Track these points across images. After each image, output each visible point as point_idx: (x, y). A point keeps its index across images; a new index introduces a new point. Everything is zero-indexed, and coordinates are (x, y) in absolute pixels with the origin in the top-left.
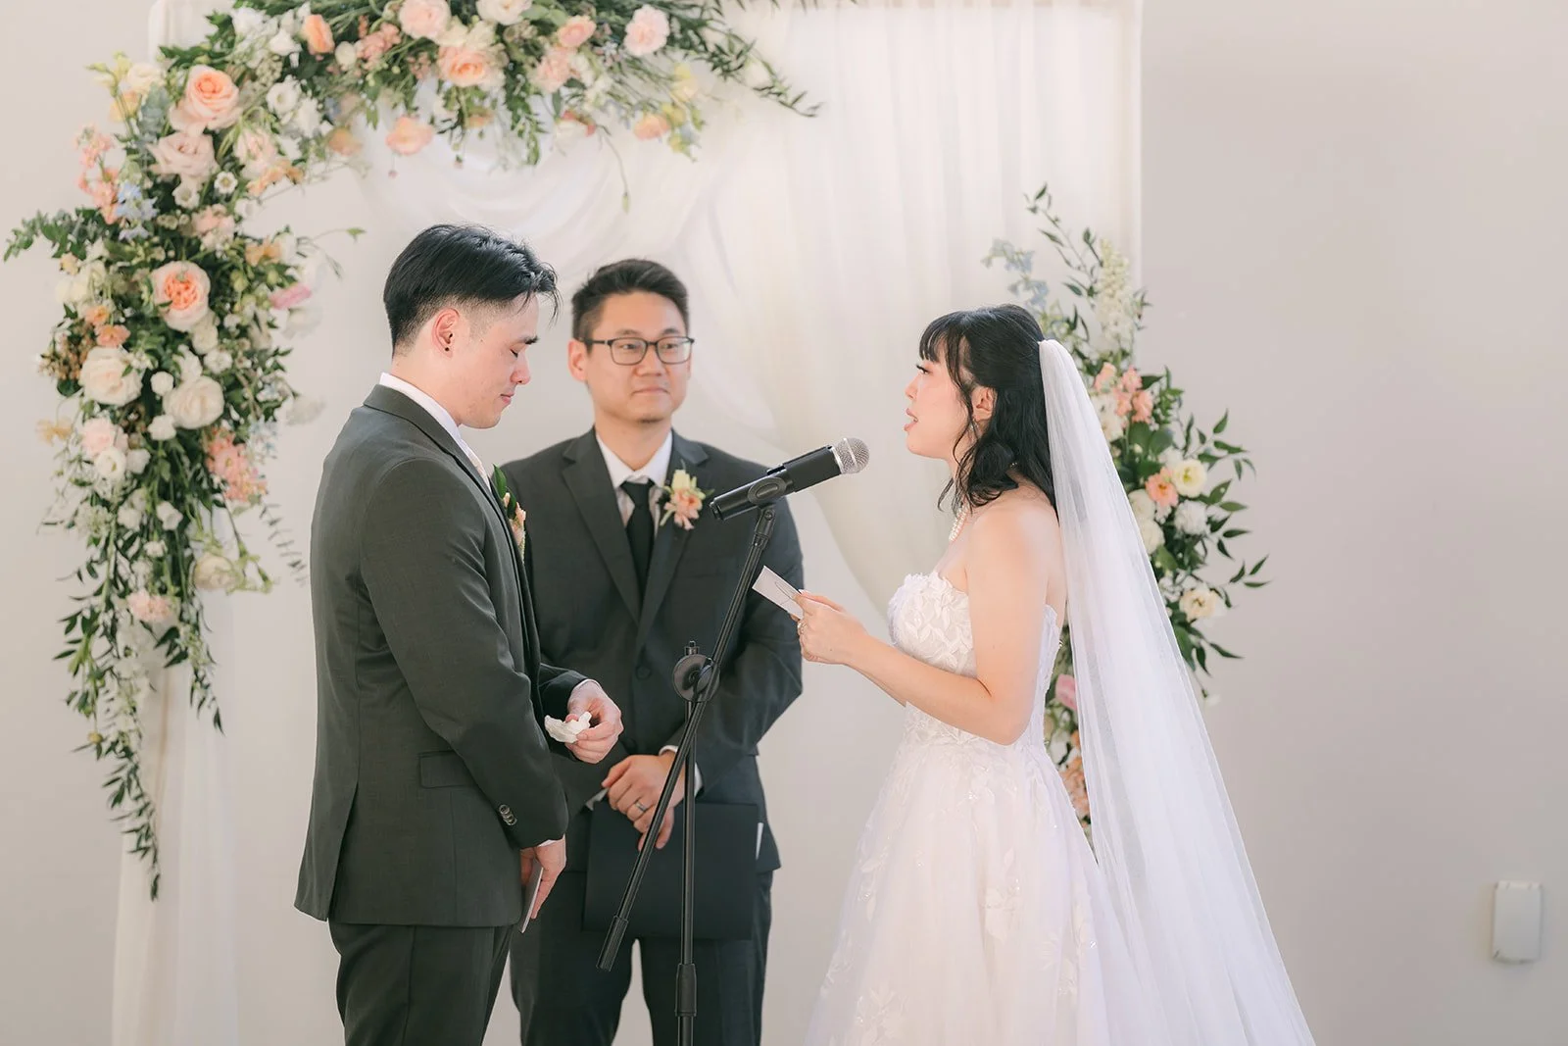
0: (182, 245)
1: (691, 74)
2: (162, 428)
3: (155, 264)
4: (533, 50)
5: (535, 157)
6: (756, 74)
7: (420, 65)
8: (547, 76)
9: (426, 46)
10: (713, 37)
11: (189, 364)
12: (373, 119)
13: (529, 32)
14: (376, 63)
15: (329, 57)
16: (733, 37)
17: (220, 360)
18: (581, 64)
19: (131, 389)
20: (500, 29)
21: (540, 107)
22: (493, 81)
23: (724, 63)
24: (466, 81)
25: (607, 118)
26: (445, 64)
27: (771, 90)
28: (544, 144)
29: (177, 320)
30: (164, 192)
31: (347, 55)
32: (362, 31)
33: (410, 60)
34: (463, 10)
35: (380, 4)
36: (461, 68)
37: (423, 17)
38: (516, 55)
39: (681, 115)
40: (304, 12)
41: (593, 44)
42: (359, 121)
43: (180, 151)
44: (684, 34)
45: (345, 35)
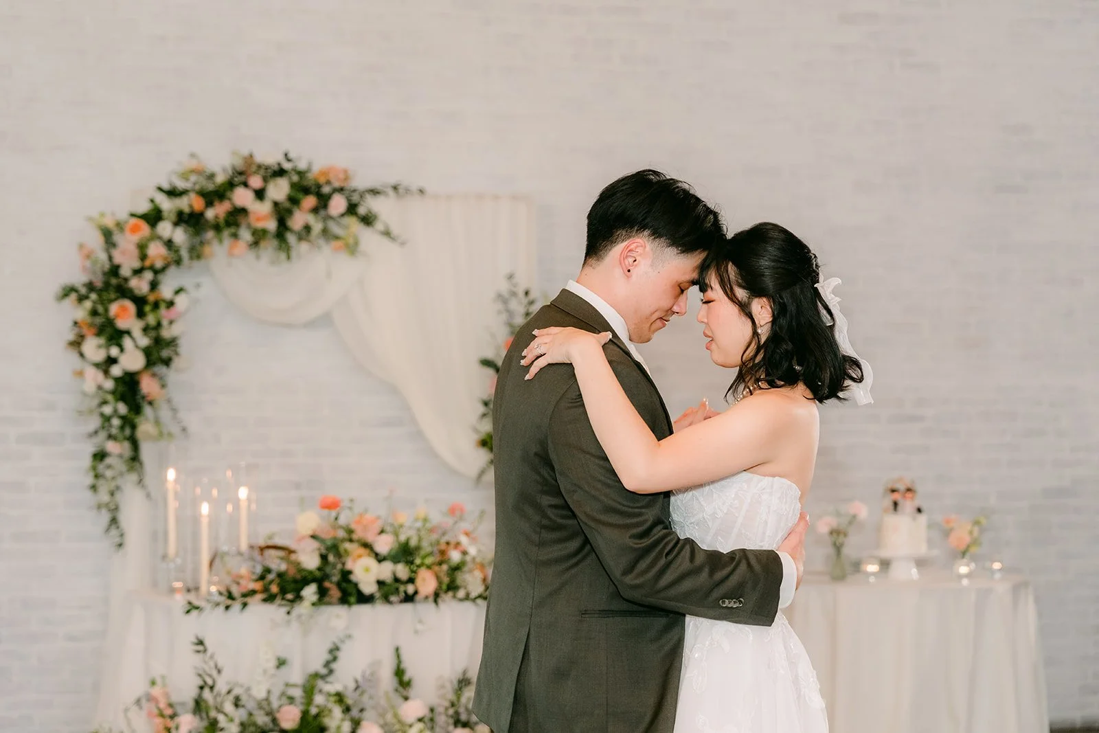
0: (123, 291)
1: (353, 223)
2: (116, 371)
3: (111, 301)
4: (290, 212)
5: (289, 258)
6: (379, 226)
7: (241, 219)
8: (295, 223)
9: (244, 211)
10: (362, 210)
11: (127, 342)
12: (221, 241)
13: (287, 205)
14: (222, 216)
15: (201, 214)
16: (369, 211)
17: (144, 341)
18: (311, 219)
19: (100, 356)
20: (276, 204)
21: (291, 238)
22: (272, 225)
23: (367, 220)
24: (260, 225)
25: (321, 242)
26: (252, 219)
27: (387, 233)
28: (293, 254)
29: (121, 324)
30: (114, 270)
31: (210, 214)
32: (216, 203)
33: (237, 215)
34: (260, 194)
35: (225, 191)
36: (258, 219)
37: (242, 197)
38: (282, 214)
39: (351, 241)
40: (193, 196)
41: (315, 210)
42: (215, 243)
43: (123, 253)
44: (352, 209)
45: (209, 204)
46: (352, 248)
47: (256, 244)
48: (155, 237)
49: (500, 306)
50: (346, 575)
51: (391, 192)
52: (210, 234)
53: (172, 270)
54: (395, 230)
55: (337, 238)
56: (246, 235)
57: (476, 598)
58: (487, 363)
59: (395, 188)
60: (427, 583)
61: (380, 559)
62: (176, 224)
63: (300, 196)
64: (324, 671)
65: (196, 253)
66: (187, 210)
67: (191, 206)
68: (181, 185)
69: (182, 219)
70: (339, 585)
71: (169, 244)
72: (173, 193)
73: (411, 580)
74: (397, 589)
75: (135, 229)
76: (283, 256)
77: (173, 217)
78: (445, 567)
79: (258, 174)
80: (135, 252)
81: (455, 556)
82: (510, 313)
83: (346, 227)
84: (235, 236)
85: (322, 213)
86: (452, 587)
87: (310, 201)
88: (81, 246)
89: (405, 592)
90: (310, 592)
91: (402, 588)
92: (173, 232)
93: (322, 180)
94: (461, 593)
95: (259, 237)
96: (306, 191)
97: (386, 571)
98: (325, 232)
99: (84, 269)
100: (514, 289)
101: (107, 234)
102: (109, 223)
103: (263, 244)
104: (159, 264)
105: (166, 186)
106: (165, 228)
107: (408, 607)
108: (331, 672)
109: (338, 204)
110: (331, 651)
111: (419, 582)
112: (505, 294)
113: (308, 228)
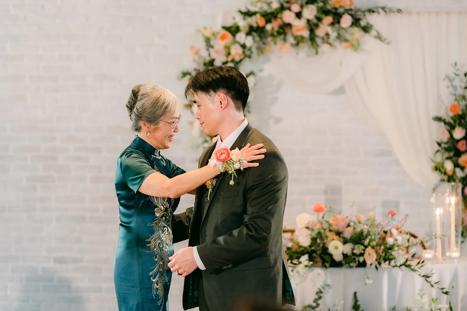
1: (356, 31)
4: (317, 26)
5: (317, 53)
6: (374, 33)
7: (287, 30)
8: (320, 32)
9: (289, 25)
10: (363, 23)
12: (276, 43)
13: (315, 21)
14: (276, 29)
15: (264, 27)
16: (368, 23)
18: (329, 30)
20: (308, 21)
21: (319, 41)
22: (306, 34)
23: (366, 29)
24: (299, 33)
25: (337, 44)
26: (294, 29)
27: (379, 37)
28: (320, 50)
30: (211, 62)
31: (269, 27)
32: (273, 20)
33: (285, 28)
34: (299, 15)
35: (278, 13)
36: (298, 30)
37: (288, 17)
38: (312, 27)
39: (355, 43)
40: (258, 16)
41: (332, 24)
42: (272, 44)
43: (217, 52)
44: (356, 22)
45: (268, 21)
46: (356, 47)
47: (297, 44)
48: (235, 42)
49: (447, 83)
50: (325, 250)
51: (381, 11)
52: (270, 39)
53: (246, 62)
54: (384, 35)
55: (346, 40)
56: (291, 40)
57: (401, 266)
58: (438, 119)
59: (383, 8)
60: (370, 257)
61: (345, 242)
62: (248, 34)
63: (323, 16)
64: (314, 305)
65: (261, 50)
66: (255, 25)
67: (257, 23)
68: (253, 9)
69: (251, 30)
70: (320, 255)
71: (243, 46)
72: (248, 14)
73: (362, 255)
74: (354, 259)
75: (223, 38)
76: (314, 51)
77: (247, 29)
78: (382, 247)
79: (297, 3)
80: (224, 52)
81: (390, 241)
82: (455, 87)
83: (353, 34)
84: (285, 40)
85: (337, 25)
86: (388, 259)
87: (329, 19)
88: (192, 47)
89: (359, 261)
90: (304, 259)
91: (357, 259)
92: (246, 38)
93: (337, 6)
94: (393, 263)
95: (299, 41)
96: (327, 13)
97: (348, 249)
98: (339, 37)
99: (194, 61)
100: (457, 73)
101: (208, 40)
102: (208, 34)
103: (301, 45)
104: (237, 59)
105: (244, 10)
106: (241, 37)
107: (361, 270)
108: (318, 305)
109: (346, 21)
110: (317, 293)
111: (366, 256)
112: (453, 76)
113: (327, 35)
